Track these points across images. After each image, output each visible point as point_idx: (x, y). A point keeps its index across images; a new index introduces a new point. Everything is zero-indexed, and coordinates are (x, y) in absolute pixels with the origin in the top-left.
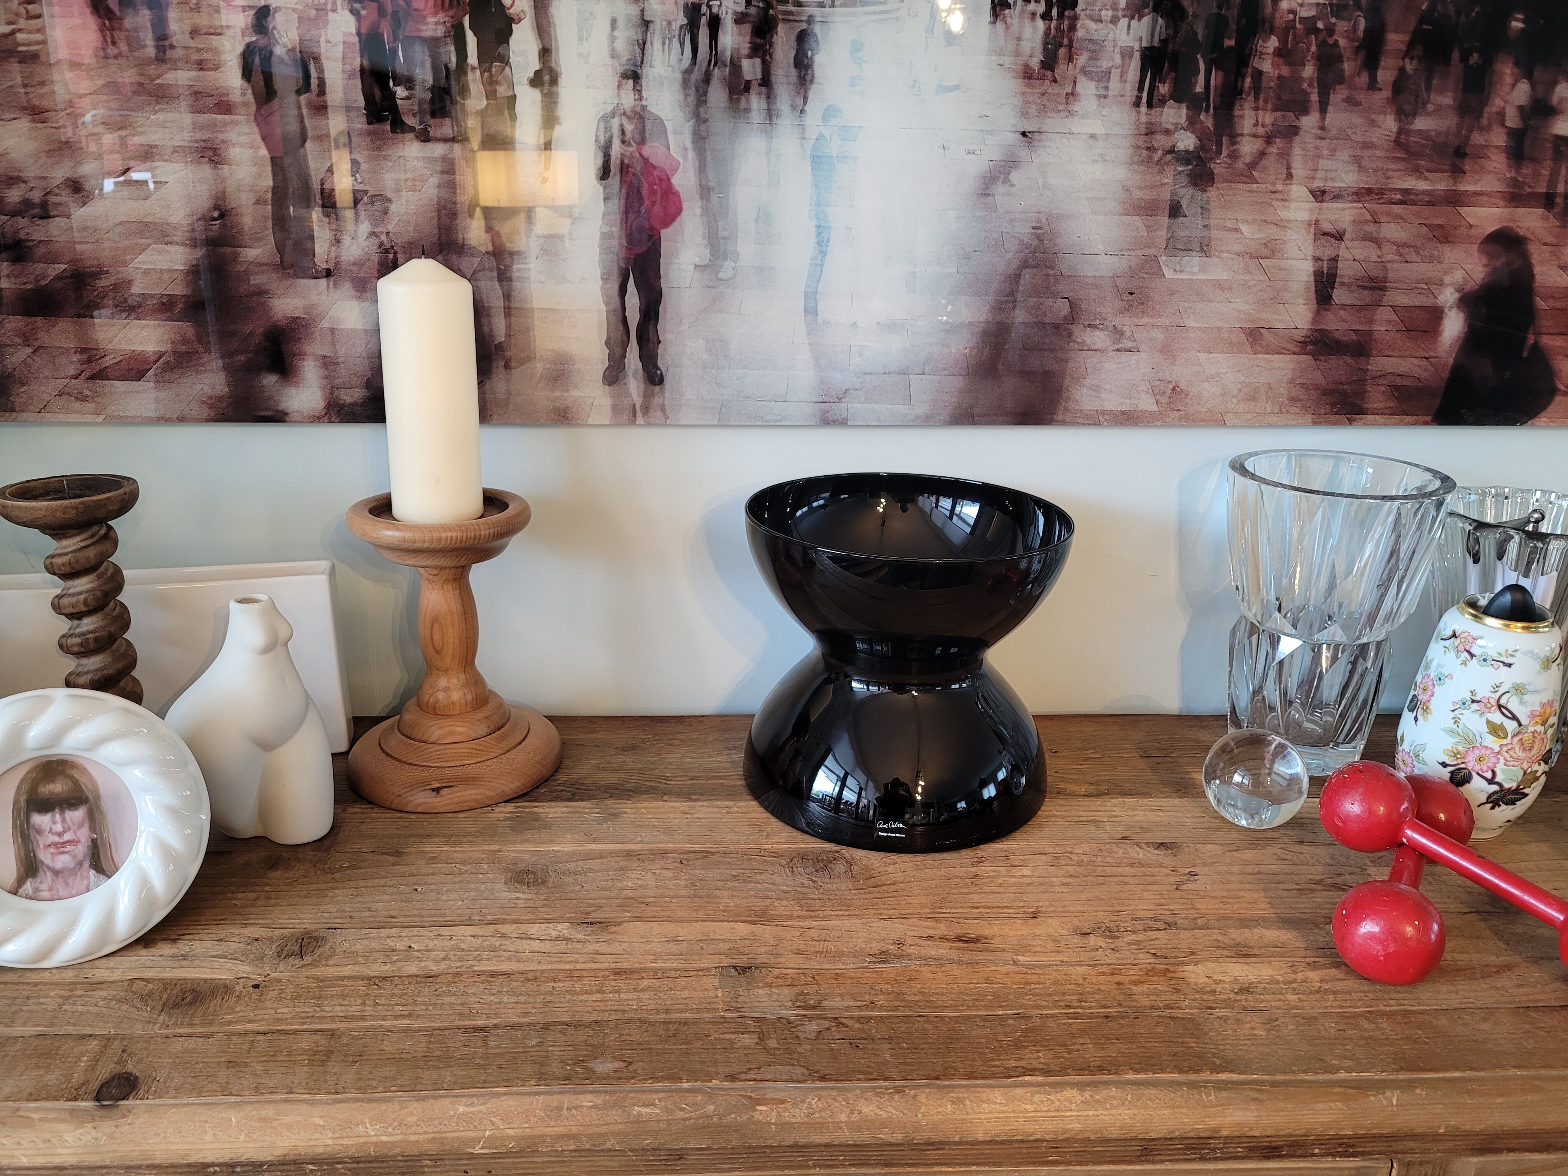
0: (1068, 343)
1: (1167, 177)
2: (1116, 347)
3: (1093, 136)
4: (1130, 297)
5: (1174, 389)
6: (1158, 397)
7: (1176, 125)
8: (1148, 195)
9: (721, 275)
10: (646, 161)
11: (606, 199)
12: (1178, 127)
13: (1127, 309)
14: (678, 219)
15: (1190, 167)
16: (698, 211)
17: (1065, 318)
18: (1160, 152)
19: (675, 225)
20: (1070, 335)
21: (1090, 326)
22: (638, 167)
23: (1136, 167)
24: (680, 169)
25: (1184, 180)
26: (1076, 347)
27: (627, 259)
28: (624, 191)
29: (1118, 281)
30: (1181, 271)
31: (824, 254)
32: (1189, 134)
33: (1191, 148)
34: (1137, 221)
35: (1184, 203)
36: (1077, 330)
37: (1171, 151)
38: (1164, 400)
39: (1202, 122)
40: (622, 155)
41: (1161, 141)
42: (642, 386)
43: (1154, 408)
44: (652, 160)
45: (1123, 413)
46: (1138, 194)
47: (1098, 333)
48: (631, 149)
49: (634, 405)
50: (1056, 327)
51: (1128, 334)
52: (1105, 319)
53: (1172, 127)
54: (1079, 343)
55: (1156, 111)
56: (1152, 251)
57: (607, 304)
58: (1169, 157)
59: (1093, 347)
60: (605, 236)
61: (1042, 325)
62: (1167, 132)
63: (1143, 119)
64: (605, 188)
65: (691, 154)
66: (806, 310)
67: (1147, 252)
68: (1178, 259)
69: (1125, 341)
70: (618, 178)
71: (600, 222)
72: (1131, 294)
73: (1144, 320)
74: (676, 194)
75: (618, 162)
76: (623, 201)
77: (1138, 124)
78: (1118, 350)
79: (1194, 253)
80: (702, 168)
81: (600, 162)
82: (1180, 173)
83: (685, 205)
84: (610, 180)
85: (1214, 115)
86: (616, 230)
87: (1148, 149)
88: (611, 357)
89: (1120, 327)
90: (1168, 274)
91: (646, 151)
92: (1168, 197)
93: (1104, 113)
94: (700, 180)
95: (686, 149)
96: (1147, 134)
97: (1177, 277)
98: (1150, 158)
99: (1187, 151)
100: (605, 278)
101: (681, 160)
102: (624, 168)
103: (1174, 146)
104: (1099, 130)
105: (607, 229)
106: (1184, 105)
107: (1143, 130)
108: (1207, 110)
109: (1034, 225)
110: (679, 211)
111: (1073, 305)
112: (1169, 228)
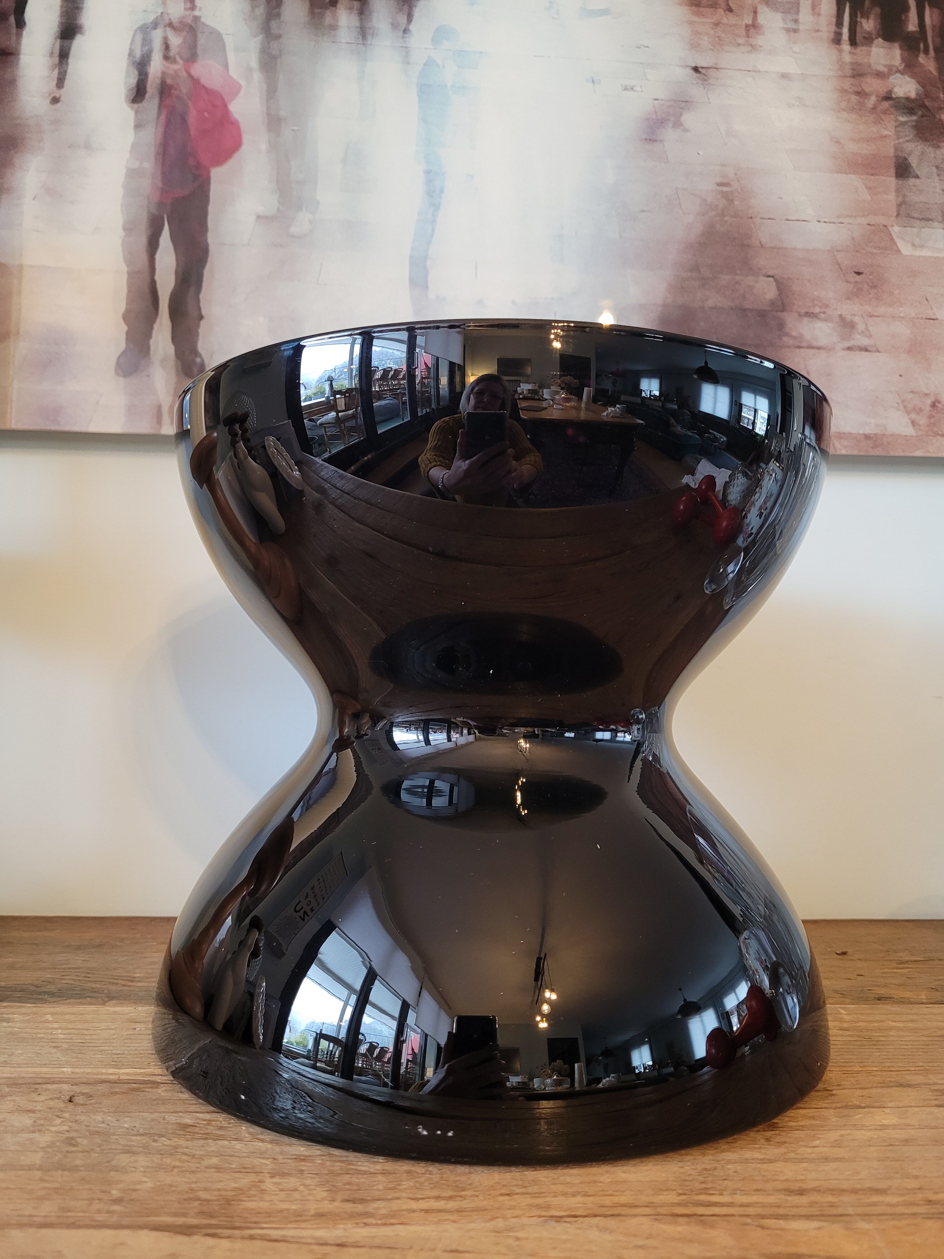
0: (780, 337)
1: (886, 129)
2: (847, 344)
3: (785, 76)
4: (858, 278)
5: (933, 405)
6: (913, 416)
7: (890, 67)
8: (866, 149)
9: (293, 230)
10: (195, 82)
11: (138, 126)
12: (892, 70)
13: (855, 294)
14: (236, 156)
15: (914, 118)
16: (264, 146)
17: (772, 303)
18: (873, 99)
19: (231, 163)
20: (781, 326)
21: (808, 314)
22: (185, 89)
23: (845, 115)
24: (241, 94)
25: (909, 133)
26: (791, 342)
27: (160, 204)
28: (163, 118)
29: (839, 256)
30: (922, 246)
31: (436, 207)
32: (908, 79)
33: (913, 95)
34: (855, 181)
35: (913, 161)
36: (790, 320)
37: (888, 97)
38: (922, 420)
39: (922, 66)
40: (163, 73)
41: (873, 85)
42: (174, 379)
43: (909, 431)
44: (204, 81)
45: (867, 437)
46: (852, 147)
47: (819, 324)
48: (176, 67)
49: (160, 407)
50: (762, 314)
51: (861, 327)
52: (827, 306)
53: (885, 70)
54: (795, 338)
55: (861, 50)
56: (880, 220)
57: (129, 262)
58: (886, 104)
59: (815, 344)
60: (131, 173)
61: (742, 311)
62: (879, 75)
63: (847, 58)
64: (137, 112)
65: (257, 76)
66: (413, 282)
67: (873, 219)
68: (915, 230)
69: (858, 337)
70: (156, 101)
71: (128, 155)
72: (859, 273)
73: (881, 310)
74: (235, 125)
75: (158, 81)
76: (161, 130)
77: (841, 65)
78: (849, 349)
79: (936, 224)
80: (271, 92)
81: (133, 81)
82: (903, 124)
83: (246, 138)
84: (144, 103)
85: (937, 58)
86: (149, 165)
87: (858, 93)
88: (129, 336)
89: (848, 318)
90: (905, 249)
91: (197, 70)
92: (891, 152)
93: (796, 49)
94: (268, 108)
95: (250, 70)
96: (854, 76)
97: (917, 253)
98: (862, 104)
99: (908, 99)
100: (129, 229)
101: (243, 83)
102: (165, 90)
103: (890, 92)
104: (793, 69)
105: (136, 165)
106: (896, 45)
107: (848, 71)
108: (926, 51)
109: (719, 180)
110: (237, 145)
111: (782, 285)
112: (898, 191)
